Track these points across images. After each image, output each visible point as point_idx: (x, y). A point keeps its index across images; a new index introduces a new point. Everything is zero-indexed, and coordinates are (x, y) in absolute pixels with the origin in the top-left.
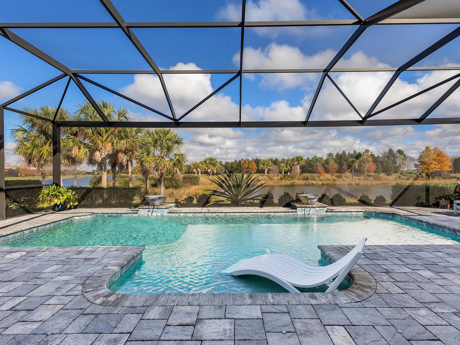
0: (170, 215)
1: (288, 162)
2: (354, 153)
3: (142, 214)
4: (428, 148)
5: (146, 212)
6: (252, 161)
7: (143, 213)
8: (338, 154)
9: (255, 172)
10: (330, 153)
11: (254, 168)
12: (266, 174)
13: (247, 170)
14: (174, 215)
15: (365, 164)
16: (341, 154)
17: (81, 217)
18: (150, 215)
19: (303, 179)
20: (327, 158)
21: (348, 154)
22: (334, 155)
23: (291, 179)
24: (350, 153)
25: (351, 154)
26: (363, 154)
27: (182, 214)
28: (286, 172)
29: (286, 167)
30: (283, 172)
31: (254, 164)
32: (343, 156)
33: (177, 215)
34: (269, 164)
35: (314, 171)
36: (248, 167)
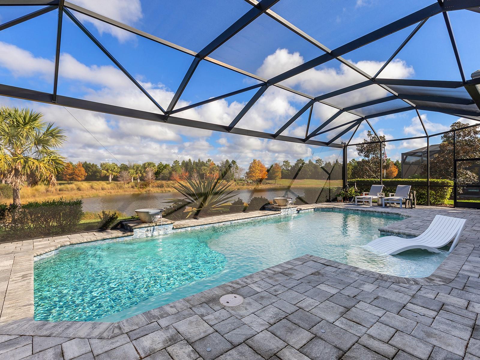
0: (174, 231)
1: (138, 168)
2: (198, 162)
3: (138, 236)
4: (255, 160)
5: (145, 231)
6: (80, 165)
7: (140, 234)
8: (184, 161)
9: (84, 179)
10: (176, 161)
11: (82, 174)
12: (111, 181)
13: (71, 177)
14: (180, 230)
15: (214, 172)
16: (187, 162)
17: (42, 257)
18: (150, 235)
19: (158, 187)
20: (173, 165)
21: (194, 162)
22: (179, 162)
23: (145, 186)
24: (195, 161)
25: (196, 163)
26: (206, 163)
27: (189, 229)
28: (136, 179)
29: (137, 174)
30: (132, 179)
31: (83, 169)
32: (189, 164)
33: (183, 230)
34: (114, 170)
35: (160, 178)
36: (72, 173)
